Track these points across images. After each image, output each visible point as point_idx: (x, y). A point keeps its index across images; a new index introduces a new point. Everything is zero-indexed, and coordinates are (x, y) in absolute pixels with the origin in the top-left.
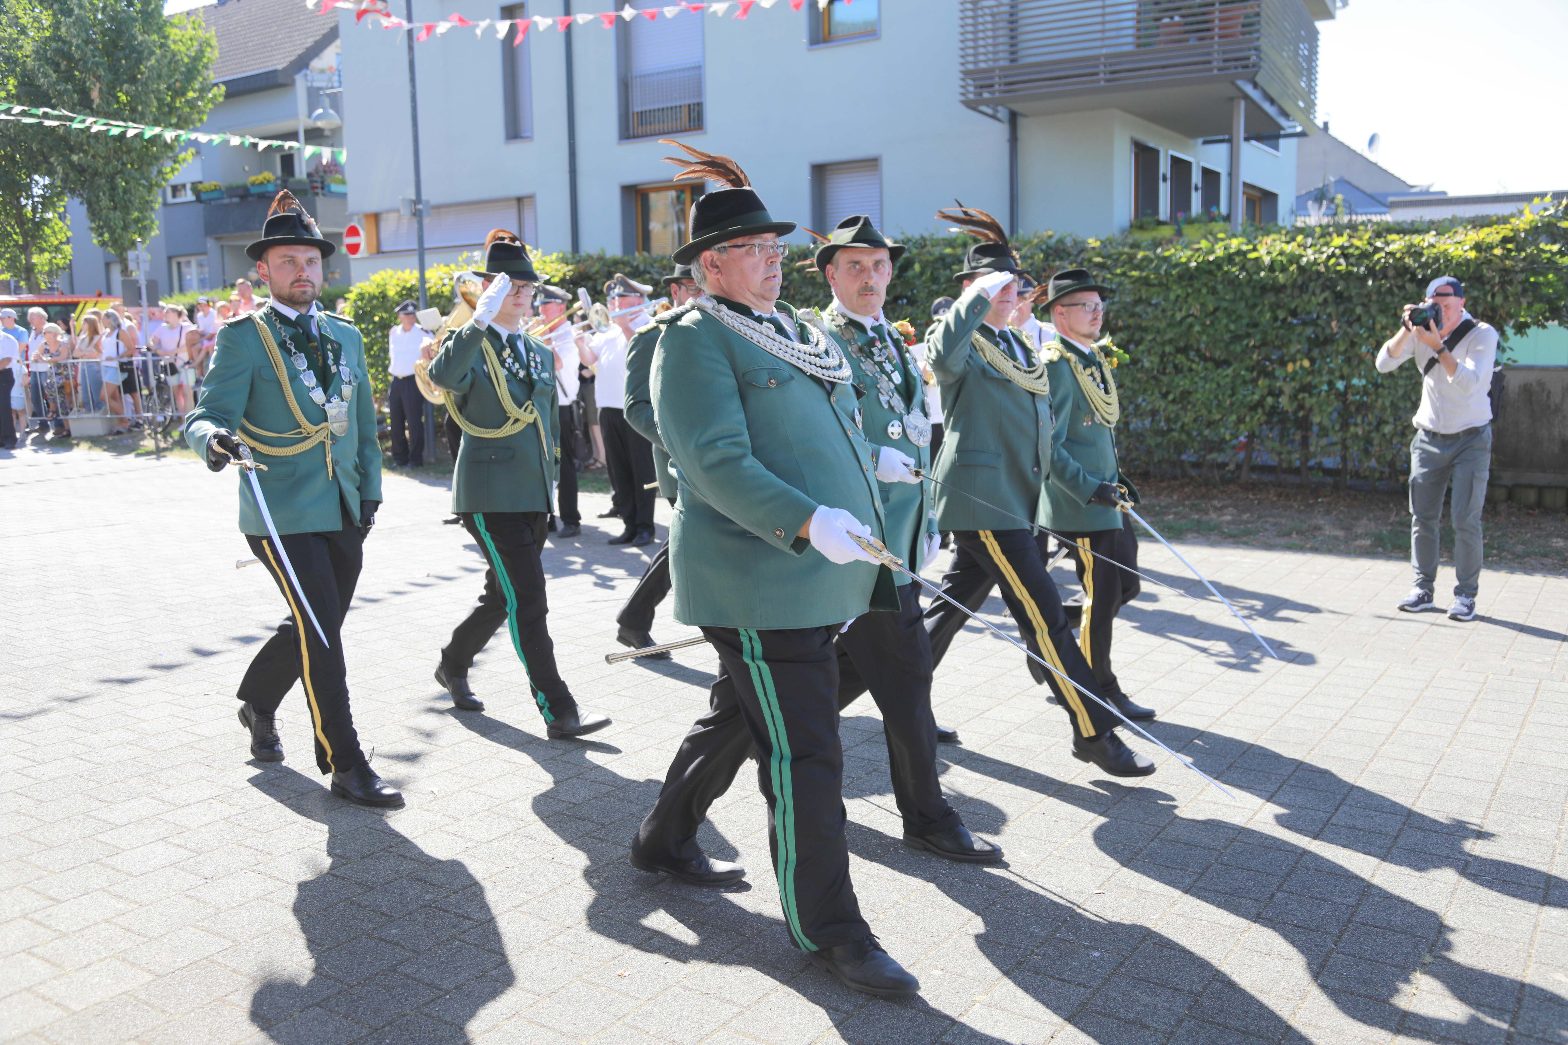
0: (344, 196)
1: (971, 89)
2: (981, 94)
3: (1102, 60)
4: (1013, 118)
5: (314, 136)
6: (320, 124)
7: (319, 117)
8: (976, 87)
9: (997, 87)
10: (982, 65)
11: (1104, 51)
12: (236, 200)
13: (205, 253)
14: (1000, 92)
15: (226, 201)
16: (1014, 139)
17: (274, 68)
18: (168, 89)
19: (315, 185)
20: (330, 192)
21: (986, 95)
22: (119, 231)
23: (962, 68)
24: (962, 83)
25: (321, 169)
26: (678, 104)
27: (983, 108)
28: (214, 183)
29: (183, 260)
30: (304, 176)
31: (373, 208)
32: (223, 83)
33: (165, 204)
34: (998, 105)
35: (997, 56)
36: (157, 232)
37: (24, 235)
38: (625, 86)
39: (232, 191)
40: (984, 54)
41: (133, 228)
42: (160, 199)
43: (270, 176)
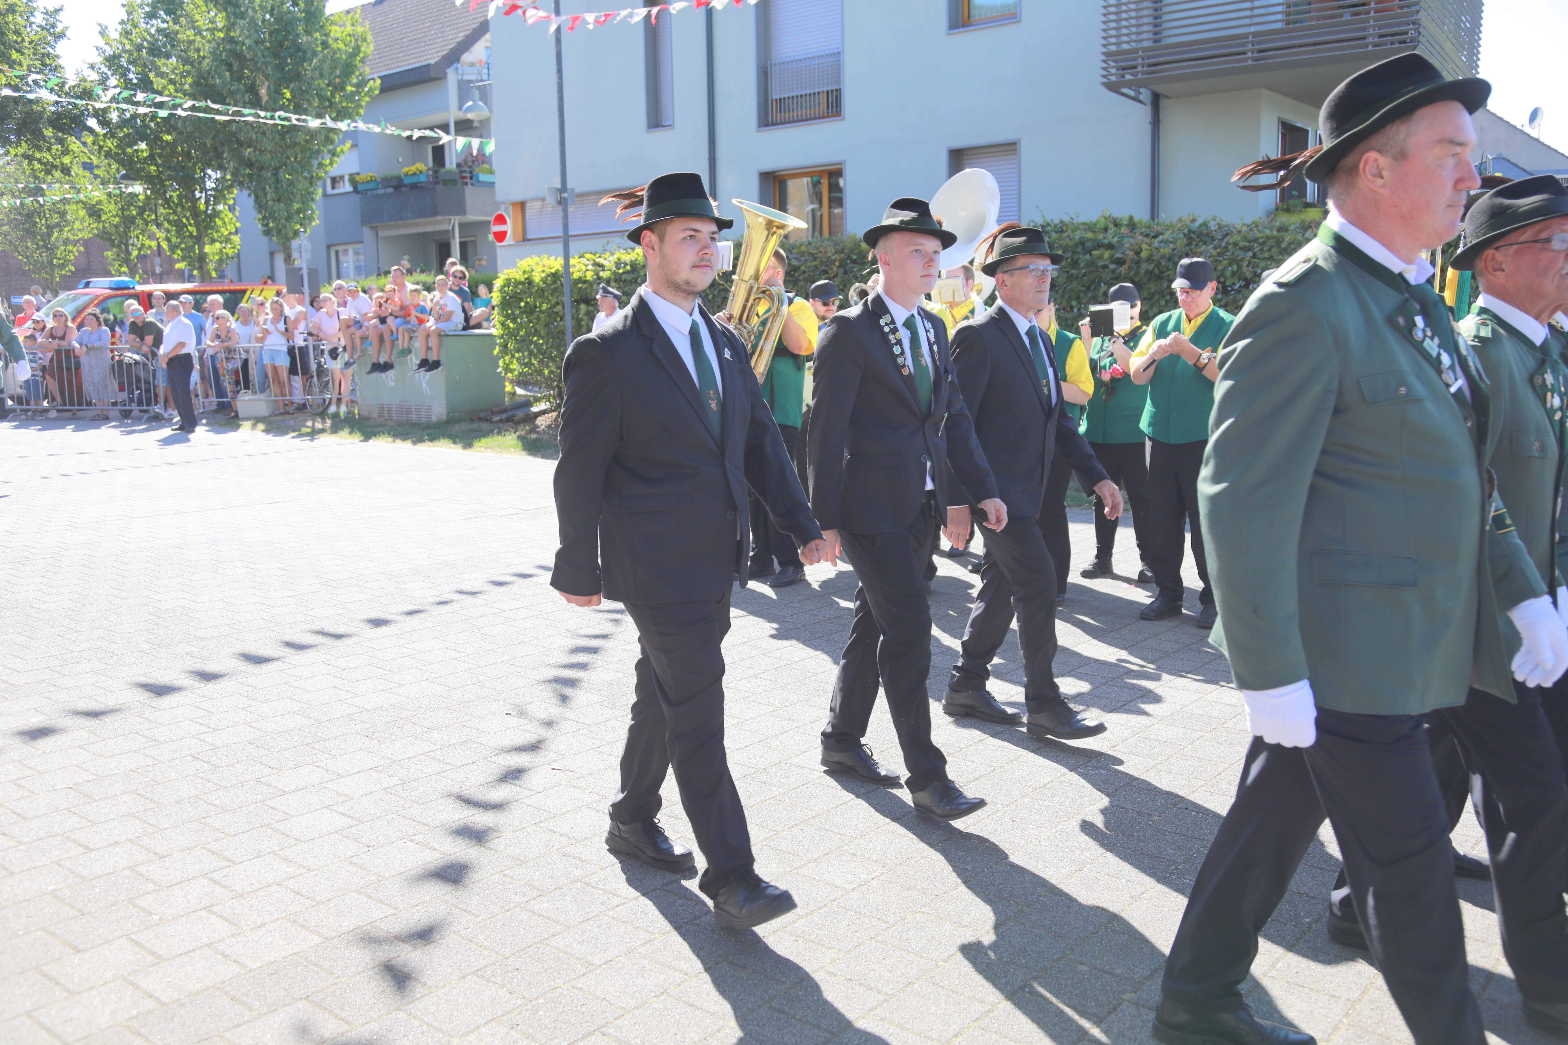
0: (492, 185)
1: (1113, 71)
2: (1123, 77)
3: (1250, 38)
4: (1156, 100)
5: (464, 127)
6: (470, 116)
7: (469, 109)
8: (1118, 69)
9: (1140, 68)
10: (1125, 47)
11: (1252, 29)
12: (390, 190)
13: (361, 242)
14: (1143, 73)
15: (381, 191)
16: (1156, 122)
17: (427, 62)
18: (328, 85)
19: (465, 174)
20: (479, 181)
21: (1128, 77)
22: (283, 221)
23: (1105, 50)
24: (1105, 65)
25: (470, 159)
26: (816, 91)
27: (1125, 90)
28: (371, 174)
29: (340, 248)
30: (454, 166)
31: (519, 197)
32: (379, 77)
33: (325, 195)
34: (1140, 87)
35: (1140, 37)
36: (318, 222)
37: (197, 225)
38: (764, 74)
39: (386, 182)
40: (1127, 35)
41: (296, 218)
42: (320, 191)
43: (422, 167)
